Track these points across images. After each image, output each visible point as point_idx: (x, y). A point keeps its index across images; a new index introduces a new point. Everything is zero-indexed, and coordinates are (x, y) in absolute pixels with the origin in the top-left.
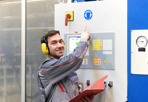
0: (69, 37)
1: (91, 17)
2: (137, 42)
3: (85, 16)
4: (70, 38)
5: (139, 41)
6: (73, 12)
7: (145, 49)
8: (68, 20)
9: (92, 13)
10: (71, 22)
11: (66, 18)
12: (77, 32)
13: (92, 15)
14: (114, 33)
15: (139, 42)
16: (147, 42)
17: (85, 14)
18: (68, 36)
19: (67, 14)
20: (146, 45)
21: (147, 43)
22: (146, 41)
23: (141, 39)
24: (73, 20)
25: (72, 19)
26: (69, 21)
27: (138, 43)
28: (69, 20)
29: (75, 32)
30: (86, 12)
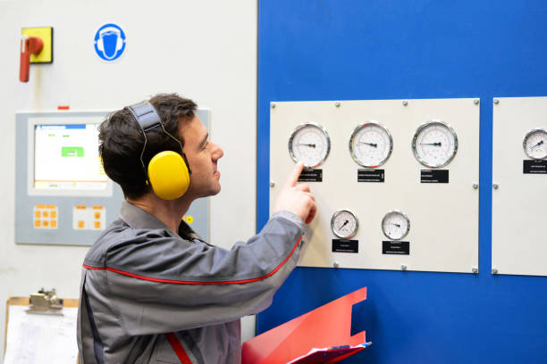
0: (36, 126)
1: (120, 52)
2: (291, 148)
3: (96, 46)
4: (38, 128)
5: (301, 142)
6: (52, 29)
7: (320, 171)
8: (32, 59)
9: (123, 36)
10: (44, 69)
11: (24, 50)
12: (67, 108)
13: (124, 45)
14: (207, 111)
15: (298, 145)
16: (329, 148)
17: (97, 38)
18: (31, 122)
19: (26, 36)
20: (326, 157)
21: (328, 152)
22: (326, 143)
23: (307, 137)
24: (49, 60)
25: (45, 56)
26: (34, 63)
27: (295, 148)
28: (36, 60)
29: (60, 108)
30: (101, 32)
